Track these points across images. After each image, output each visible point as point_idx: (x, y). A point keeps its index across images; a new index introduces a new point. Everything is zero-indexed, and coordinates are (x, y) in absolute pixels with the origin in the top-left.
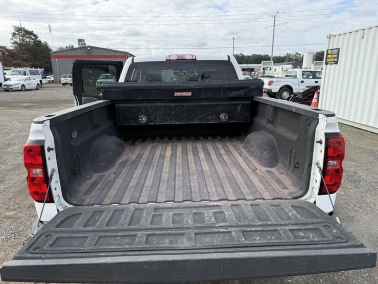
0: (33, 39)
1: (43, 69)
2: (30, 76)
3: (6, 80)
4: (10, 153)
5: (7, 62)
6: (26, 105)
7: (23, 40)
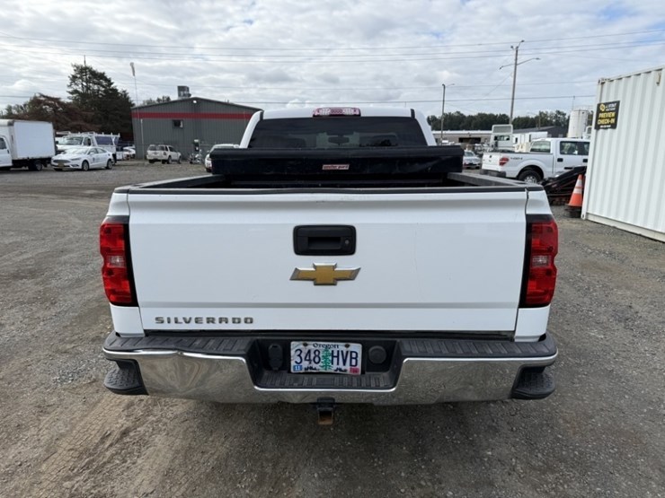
0: (103, 87)
1: (119, 136)
2: (97, 147)
3: (58, 152)
4: (65, 263)
5: (59, 124)
6: (89, 192)
7: (88, 88)
